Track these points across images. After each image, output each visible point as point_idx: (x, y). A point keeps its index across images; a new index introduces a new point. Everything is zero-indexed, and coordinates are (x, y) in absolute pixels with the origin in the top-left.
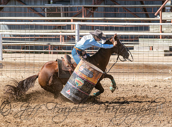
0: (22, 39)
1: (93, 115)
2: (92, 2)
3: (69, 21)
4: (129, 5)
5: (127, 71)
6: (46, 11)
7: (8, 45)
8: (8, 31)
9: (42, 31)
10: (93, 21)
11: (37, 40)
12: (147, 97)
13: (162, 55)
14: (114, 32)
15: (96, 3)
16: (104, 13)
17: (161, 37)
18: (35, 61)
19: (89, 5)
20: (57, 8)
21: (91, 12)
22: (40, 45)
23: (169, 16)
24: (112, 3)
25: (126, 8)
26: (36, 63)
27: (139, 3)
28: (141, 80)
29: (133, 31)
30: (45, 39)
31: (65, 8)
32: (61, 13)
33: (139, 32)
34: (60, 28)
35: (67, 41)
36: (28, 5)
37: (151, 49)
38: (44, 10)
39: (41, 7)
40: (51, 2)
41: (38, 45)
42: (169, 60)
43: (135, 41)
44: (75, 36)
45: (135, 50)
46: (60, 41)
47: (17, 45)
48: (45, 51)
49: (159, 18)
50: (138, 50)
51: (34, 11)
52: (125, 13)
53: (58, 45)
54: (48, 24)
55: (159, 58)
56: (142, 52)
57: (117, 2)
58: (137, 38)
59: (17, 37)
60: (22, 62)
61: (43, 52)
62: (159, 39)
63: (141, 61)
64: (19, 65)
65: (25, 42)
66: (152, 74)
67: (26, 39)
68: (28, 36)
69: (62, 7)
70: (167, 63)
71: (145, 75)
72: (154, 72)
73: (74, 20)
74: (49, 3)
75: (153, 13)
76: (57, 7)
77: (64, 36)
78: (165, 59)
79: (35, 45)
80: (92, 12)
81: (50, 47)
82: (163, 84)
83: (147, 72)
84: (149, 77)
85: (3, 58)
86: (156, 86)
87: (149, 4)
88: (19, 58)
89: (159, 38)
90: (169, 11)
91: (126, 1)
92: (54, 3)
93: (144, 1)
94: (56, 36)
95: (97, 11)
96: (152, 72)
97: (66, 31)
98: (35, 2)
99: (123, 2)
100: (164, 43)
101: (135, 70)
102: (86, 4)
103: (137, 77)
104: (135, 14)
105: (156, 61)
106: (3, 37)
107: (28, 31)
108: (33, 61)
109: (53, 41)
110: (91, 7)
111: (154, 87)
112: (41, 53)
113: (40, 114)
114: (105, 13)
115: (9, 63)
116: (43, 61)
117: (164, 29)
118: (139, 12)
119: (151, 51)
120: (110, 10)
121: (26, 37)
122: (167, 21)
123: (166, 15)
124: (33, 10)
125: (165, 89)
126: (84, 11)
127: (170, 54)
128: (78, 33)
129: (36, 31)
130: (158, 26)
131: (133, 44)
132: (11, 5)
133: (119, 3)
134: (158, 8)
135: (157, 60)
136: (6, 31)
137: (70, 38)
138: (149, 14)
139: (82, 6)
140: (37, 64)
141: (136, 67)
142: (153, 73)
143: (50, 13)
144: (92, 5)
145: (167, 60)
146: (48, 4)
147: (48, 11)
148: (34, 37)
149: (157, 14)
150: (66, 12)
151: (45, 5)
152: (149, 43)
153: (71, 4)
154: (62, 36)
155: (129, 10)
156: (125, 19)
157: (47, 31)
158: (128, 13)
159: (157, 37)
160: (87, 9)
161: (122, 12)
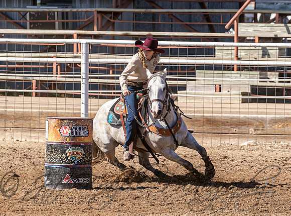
1: (112, 208)
2: (112, 3)
3: (70, 36)
4: (178, 9)
6: (28, 18)
9: (22, 55)
10: (113, 37)
11: (11, 70)
13: (238, 102)
15: (119, 5)
16: (133, 23)
17: (235, 69)
18: (8, 110)
19: (107, 8)
20: (49, 12)
21: (110, 21)
22: (17, 80)
23: (251, 31)
24: (148, 5)
25: (174, 14)
26: (9, 112)
27: (197, 5)
29: (186, 56)
30: (26, 69)
31: (63, 13)
32: (55, 22)
33: (197, 58)
34: (53, 49)
35: (66, 74)
37: (218, 89)
38: (24, 17)
39: (19, 12)
40: (38, 2)
41: (14, 80)
42: (250, 110)
43: (189, 74)
44: (80, 64)
45: (188, 91)
46: (52, 74)
48: (25, 91)
49: (233, 33)
50: (194, 91)
51: (7, 18)
52: (172, 24)
53: (49, 81)
54: (32, 42)
55: (233, 106)
56: (201, 94)
57: (156, 3)
58: (194, 69)
61: (21, 93)
62: (233, 72)
63: (199, 112)
66: (219, 136)
69: (57, 12)
70: (247, 115)
71: (207, 137)
72: (223, 131)
73: (80, 36)
74: (35, 4)
75: (222, 25)
76: (48, 12)
77: (61, 64)
78: (243, 108)
79: (7, 80)
80: (112, 20)
81: (34, 85)
82: (238, 154)
83: (210, 131)
84: (214, 141)
86: (226, 157)
87: (216, 8)
89: (233, 70)
90: (250, 20)
91: (174, 3)
92: (43, 3)
93: (206, 2)
94: (46, 64)
95: (121, 20)
96: (218, 132)
97: (64, 54)
98: (10, 2)
99: (169, 3)
100: (241, 79)
102: (100, 7)
104: (189, 26)
105: (226, 113)
108: (4, 110)
109: (41, 74)
110: (110, 13)
111: (223, 159)
112: (18, 94)
113: (16, 206)
114: (136, 23)
116: (22, 110)
117: (241, 54)
118: (196, 22)
119: (218, 93)
120: (144, 18)
122: (248, 38)
123: (246, 28)
124: (5, 17)
125: (242, 162)
126: (98, 18)
127: (252, 99)
128: (87, 58)
129: (9, 54)
130: (230, 48)
131: (185, 80)
133: (161, 6)
134: (232, 14)
135: (229, 110)
137: (71, 67)
138: (214, 26)
139: (94, 10)
140: (10, 114)
141: (191, 123)
142: (220, 134)
143: (35, 22)
144: (112, 7)
145: (247, 110)
146: (32, 6)
147: (32, 18)
148: (6, 66)
149: (229, 26)
150: (65, 21)
151: (27, 7)
152: (214, 79)
153: (73, 6)
154: (57, 63)
155: (179, 18)
156: (171, 35)
157: (29, 55)
158: (177, 23)
159: (228, 68)
160: (103, 16)
161: (166, 22)
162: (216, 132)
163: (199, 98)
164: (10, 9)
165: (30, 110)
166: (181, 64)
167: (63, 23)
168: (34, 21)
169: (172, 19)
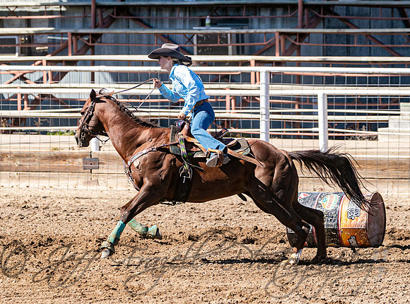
2: (297, 22)
3: (247, 63)
4: (378, 28)
5: (373, 174)
6: (195, 42)
8: (112, 85)
10: (299, 64)
11: (175, 106)
14: (344, 88)
15: (306, 24)
16: (323, 46)
19: (292, 28)
20: (221, 34)
21: (295, 44)
25: (372, 35)
27: (401, 23)
28: (405, 194)
29: (388, 86)
31: (237, 35)
32: (227, 48)
33: (401, 88)
34: (226, 79)
35: (242, 109)
36: (156, 28)
38: (190, 40)
39: (184, 34)
40: (208, 22)
43: (392, 108)
44: (259, 97)
45: (391, 127)
46: (225, 109)
50: (397, 129)
52: (370, 47)
53: (221, 118)
56: (407, 132)
57: (351, 21)
58: (397, 101)
59: (130, 100)
63: (404, 153)
65: (148, 110)
67: (152, 103)
69: (231, 34)
73: (258, 63)
74: (203, 24)
76: (219, 34)
77: (236, 98)
79: (170, 117)
80: (297, 43)
85: (100, 147)
91: (372, 21)
92: (213, 24)
94: (217, 97)
95: (309, 43)
97: (240, 85)
98: (172, 22)
99: (366, 22)
101: (392, 173)
102: (283, 27)
103: (395, 188)
104: (392, 49)
110: (295, 34)
114: (327, 46)
115: (114, 156)
118: (400, 44)
120: (336, 40)
121: (152, 100)
124: (167, 40)
126: (280, 41)
128: (267, 90)
131: (387, 115)
132: (117, 28)
133: (357, 24)
136: (108, 86)
137: (248, 101)
139: (275, 30)
141: (394, 166)
143: (203, 47)
144: (297, 27)
146: (199, 26)
147: (200, 41)
150: (240, 44)
151: (194, 28)
153: (250, 25)
154: (231, 96)
155: (379, 39)
156: (370, 60)
158: (377, 46)
160: (286, 39)
161: (363, 44)
163: (404, 137)
164: (173, 31)
166: (382, 96)
167: (238, 47)
168: (203, 45)
169: (370, 41)
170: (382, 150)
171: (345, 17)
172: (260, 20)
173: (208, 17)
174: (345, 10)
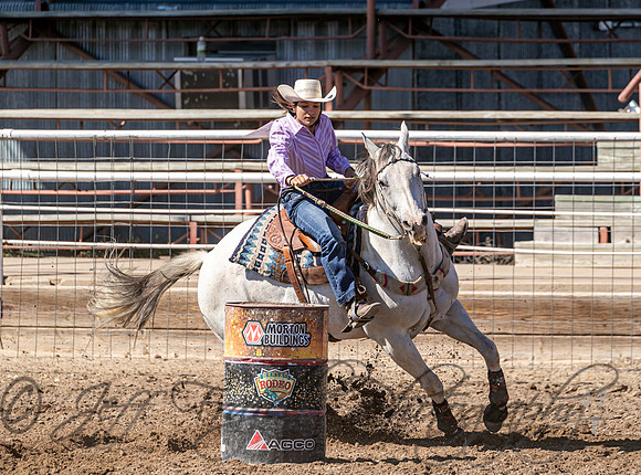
0: (81, 198)
2: (365, 48)
4: (514, 58)
5: (505, 326)
6: (178, 85)
7: (25, 222)
8: (24, 165)
9: (164, 166)
10: (369, 124)
11: (142, 201)
12: (590, 433)
14: (452, 168)
15: (381, 52)
16: (413, 92)
19: (354, 59)
20: (225, 71)
21: (360, 88)
22: (154, 223)
24: (445, 52)
25: (503, 71)
27: (556, 50)
28: (564, 362)
29: (532, 165)
30: (174, 198)
31: (255, 71)
32: (237, 93)
33: (556, 168)
34: (234, 153)
36: (106, 59)
37: (604, 237)
38: (169, 81)
39: (157, 70)
40: (200, 47)
41: (148, 222)
43: (540, 204)
45: (538, 241)
46: (234, 208)
47: (61, 222)
48: (174, 246)
49: (635, 111)
50: (550, 243)
51: (131, 85)
52: (499, 94)
53: (227, 223)
54: (187, 138)
56: (567, 249)
57: (464, 46)
58: (549, 192)
59: (60, 192)
60: (80, 292)
61: (165, 252)
62: (636, 198)
63: (562, 288)
64: (69, 305)
65: (93, 209)
66: (607, 341)
67: (100, 198)
68: (106, 185)
69: (243, 70)
72: (617, 331)
74: (192, 51)
75: (612, 93)
76: (222, 70)
77: (252, 186)
79: (133, 222)
80: (365, 87)
81: (194, 232)
83: (587, 331)
84: (596, 352)
85: (5, 278)
86: (625, 388)
87: (597, 56)
88: (72, 278)
89: (637, 193)
91: (502, 45)
92: (211, 51)
94: (219, 185)
95: (386, 86)
96: (606, 332)
97: (260, 164)
98: (136, 49)
99: (491, 47)
101: (541, 323)
102: (339, 57)
103: (547, 352)
104: (538, 96)
105: (623, 288)
106: (5, 192)
107: (107, 166)
109: (208, 208)
110: (361, 69)
111: (617, 393)
112: (157, 254)
114: (419, 92)
115: (30, 295)
118: (553, 88)
119: (605, 245)
120: (436, 80)
121: (99, 192)
124: (126, 82)
129: (137, 165)
130: (631, 145)
131: (530, 217)
132: (35, 59)
133: (474, 52)
134: (633, 70)
135: (629, 283)
136: (18, 165)
137: (276, 193)
138: (594, 97)
139: (324, 63)
141: (545, 312)
142: (612, 337)
143: (193, 93)
144: (365, 58)
146: (185, 56)
147: (187, 84)
148: (129, 191)
149: (626, 97)
150: (260, 89)
151: (176, 59)
152: (596, 214)
153: (278, 54)
154: (244, 184)
155: (516, 79)
156: (498, 117)
157: (182, 166)
158: (511, 90)
159: (627, 189)
160: (344, 78)
161: (485, 88)
162: (600, 332)
163: (563, 257)
164: (138, 65)
165: (185, 289)
166: (521, 183)
167: (256, 94)
168: (191, 91)
169: (499, 82)
170: (522, 282)
171: (453, 38)
172: (296, 44)
173: (201, 38)
174: (452, 26)
